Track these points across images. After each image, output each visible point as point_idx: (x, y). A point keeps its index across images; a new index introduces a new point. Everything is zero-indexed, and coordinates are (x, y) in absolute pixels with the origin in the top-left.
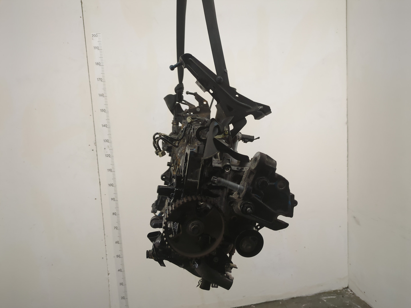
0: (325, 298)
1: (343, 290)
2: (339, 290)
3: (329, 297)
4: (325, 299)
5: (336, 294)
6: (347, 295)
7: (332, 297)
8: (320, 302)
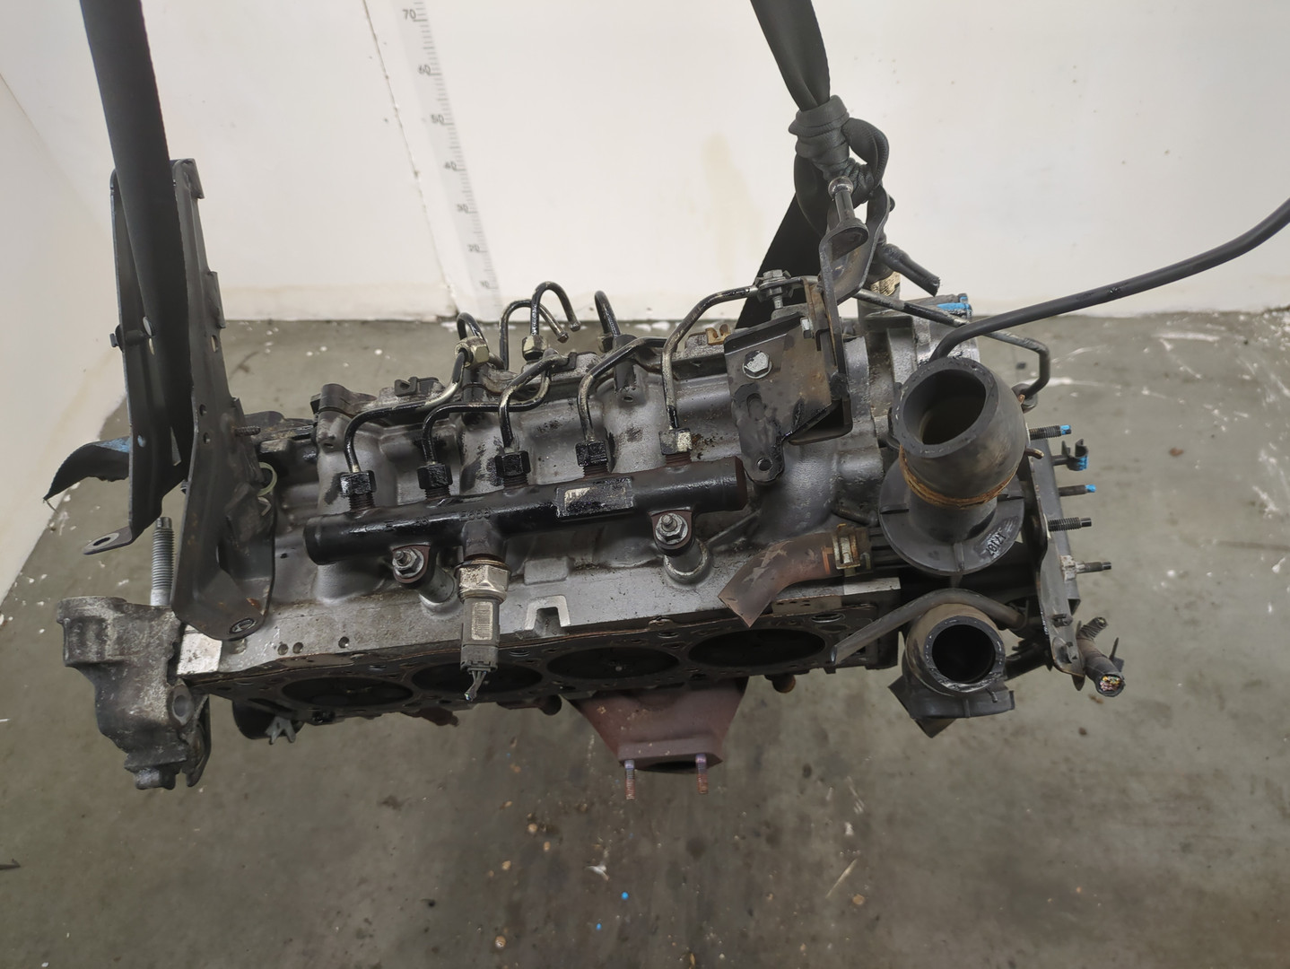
0: (1172, 335)
1: (1263, 314)
2: (1248, 314)
3: (1191, 336)
4: (1170, 341)
5: (1223, 328)
6: (1266, 340)
7: (1201, 336)
8: (1146, 350)
